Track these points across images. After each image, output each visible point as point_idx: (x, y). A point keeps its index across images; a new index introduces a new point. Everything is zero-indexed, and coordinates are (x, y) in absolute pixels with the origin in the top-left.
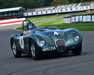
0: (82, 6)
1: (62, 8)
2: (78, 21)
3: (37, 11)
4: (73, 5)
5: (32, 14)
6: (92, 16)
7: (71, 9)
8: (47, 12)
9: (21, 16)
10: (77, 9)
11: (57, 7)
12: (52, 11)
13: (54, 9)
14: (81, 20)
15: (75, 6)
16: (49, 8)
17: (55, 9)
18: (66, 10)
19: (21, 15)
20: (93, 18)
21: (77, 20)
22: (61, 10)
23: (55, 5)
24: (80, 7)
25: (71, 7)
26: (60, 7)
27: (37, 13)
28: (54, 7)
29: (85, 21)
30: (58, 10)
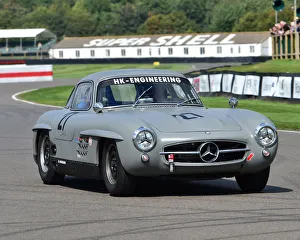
0: (236, 43)
1: (174, 44)
2: (219, 90)
3: (94, 47)
4: (207, 39)
5: (78, 53)
6: (264, 78)
7: (202, 51)
8: (123, 52)
9: (41, 58)
10: (219, 50)
11: (158, 40)
12: (139, 51)
13: (146, 44)
14: (227, 88)
15: (215, 40)
16: (130, 40)
17: (152, 44)
18: (186, 51)
19: (40, 54)
20: (267, 86)
21: (216, 88)
22: (171, 51)
23: (153, 34)
24: (229, 47)
25: (202, 43)
26: (168, 40)
27: (93, 53)
28: (148, 39)
29: (239, 92)
30: (162, 48)
